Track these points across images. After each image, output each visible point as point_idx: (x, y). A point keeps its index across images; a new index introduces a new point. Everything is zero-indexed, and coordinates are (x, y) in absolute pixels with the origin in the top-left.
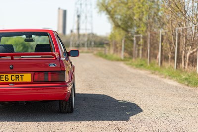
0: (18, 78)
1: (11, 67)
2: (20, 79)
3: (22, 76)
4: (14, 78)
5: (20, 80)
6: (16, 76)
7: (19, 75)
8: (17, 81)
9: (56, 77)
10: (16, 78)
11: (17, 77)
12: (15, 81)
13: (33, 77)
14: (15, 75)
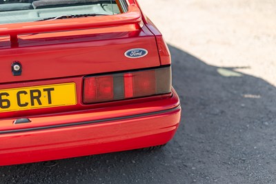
0: (38, 98)
1: (16, 68)
2: (44, 99)
3: (49, 91)
4: (25, 98)
5: (45, 104)
6: (32, 92)
7: (41, 88)
8: (37, 106)
9: (146, 85)
10: (32, 98)
11: (36, 94)
12: (29, 107)
13: (81, 92)
14: (28, 90)
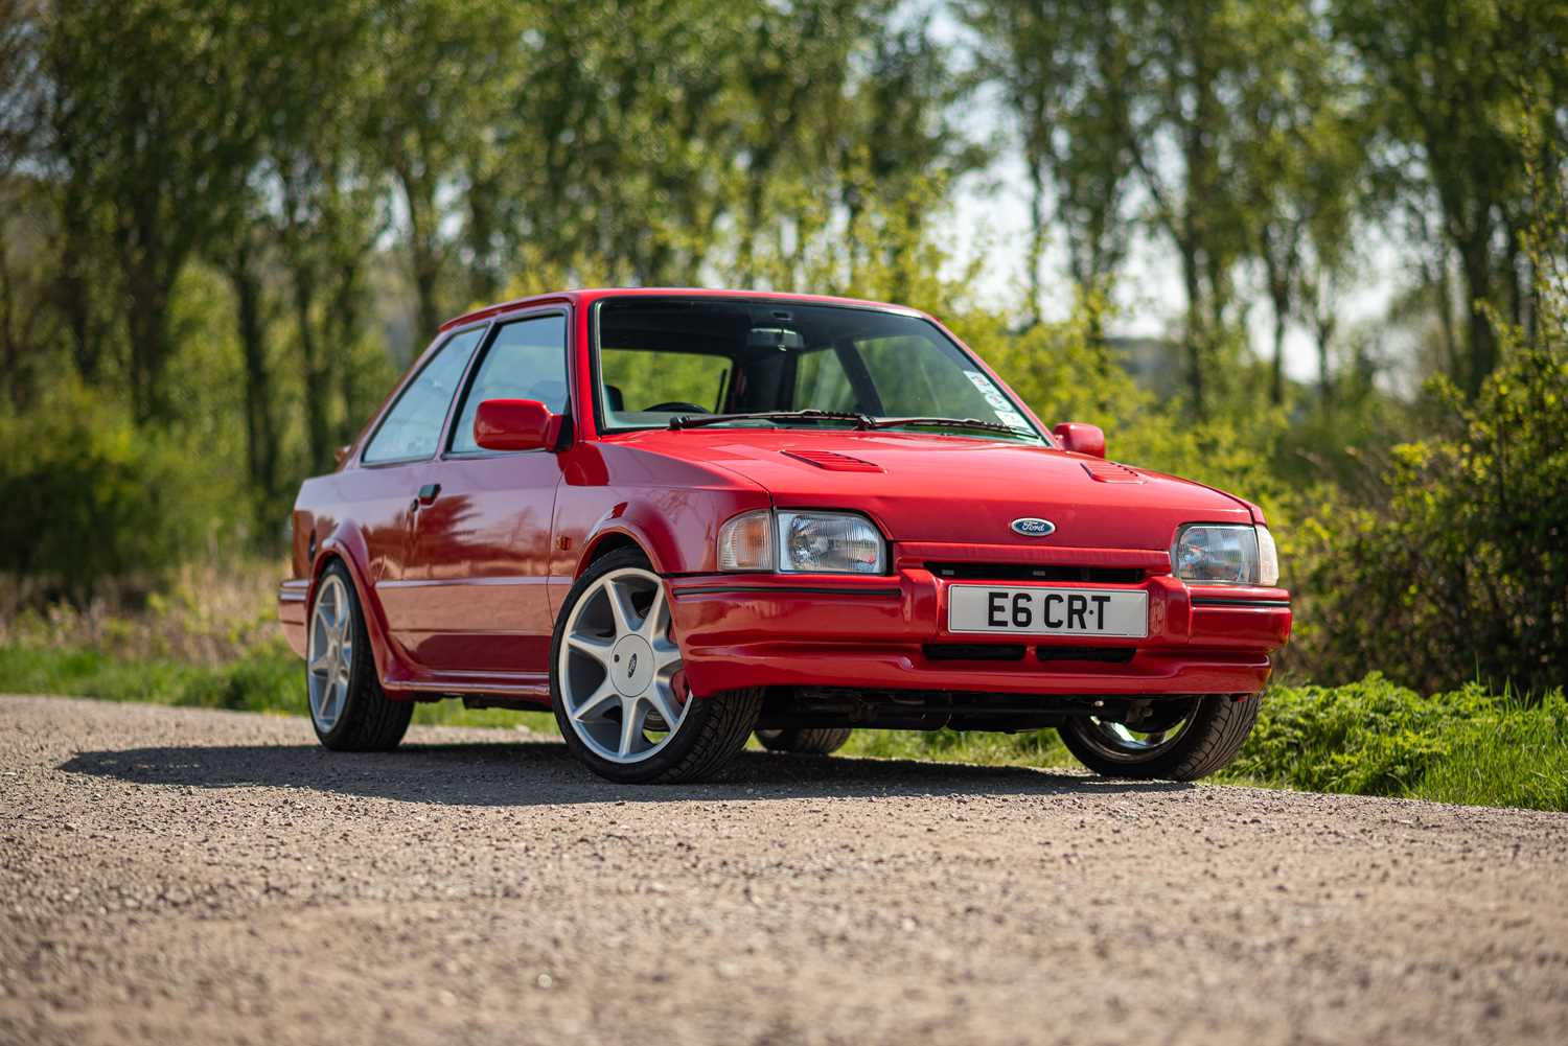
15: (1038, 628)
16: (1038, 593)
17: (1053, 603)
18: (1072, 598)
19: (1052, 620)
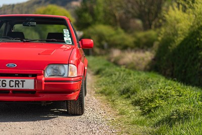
15: (8, 87)
16: (8, 80)
17: (11, 82)
18: (16, 81)
19: (11, 85)
